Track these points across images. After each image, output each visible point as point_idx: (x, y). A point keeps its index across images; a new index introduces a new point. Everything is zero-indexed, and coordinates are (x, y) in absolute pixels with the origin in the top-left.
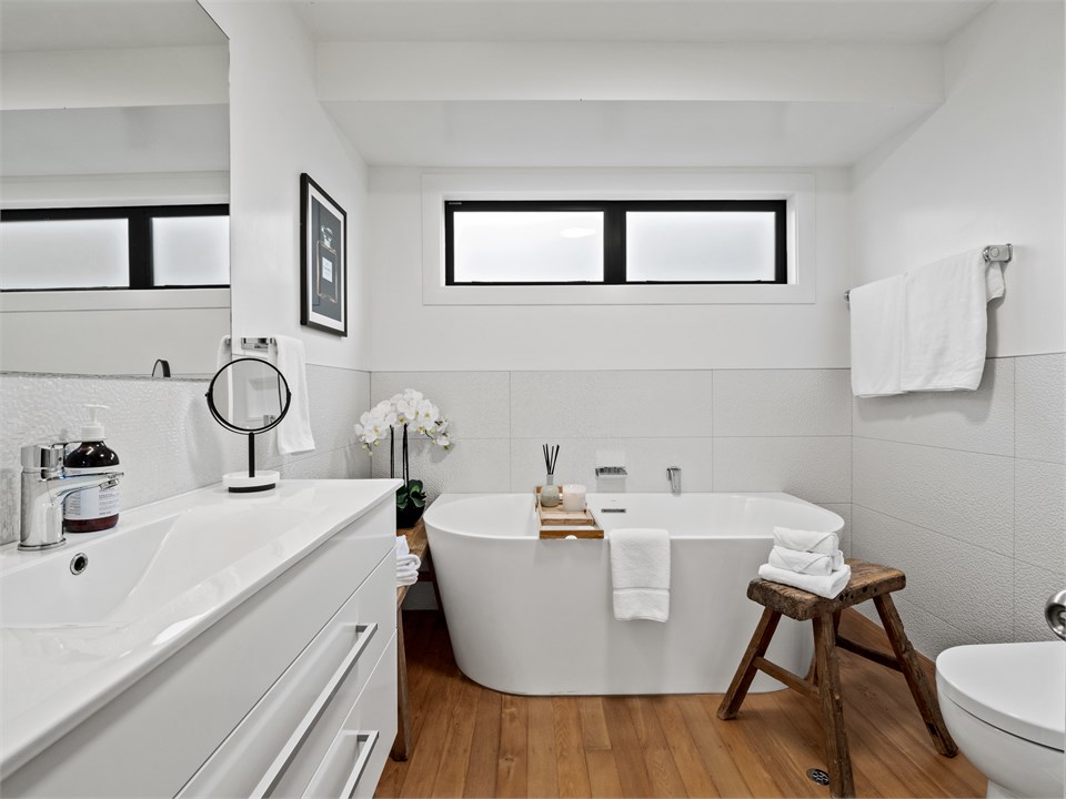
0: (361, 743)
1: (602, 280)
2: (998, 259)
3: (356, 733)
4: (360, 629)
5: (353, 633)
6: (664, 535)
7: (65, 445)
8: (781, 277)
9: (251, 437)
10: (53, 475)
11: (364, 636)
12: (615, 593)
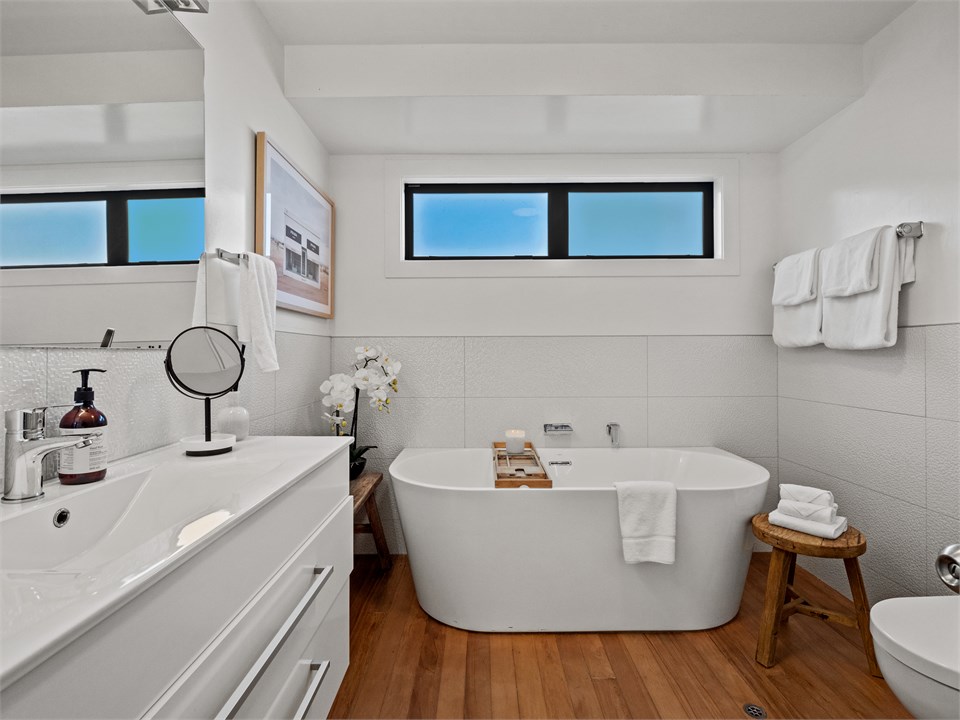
0: (314, 671)
1: (546, 255)
2: (910, 234)
3: (308, 662)
4: (317, 571)
5: (311, 575)
6: (669, 486)
7: (45, 409)
8: (709, 252)
9: (208, 402)
10: (34, 436)
11: (321, 578)
12: (624, 541)
